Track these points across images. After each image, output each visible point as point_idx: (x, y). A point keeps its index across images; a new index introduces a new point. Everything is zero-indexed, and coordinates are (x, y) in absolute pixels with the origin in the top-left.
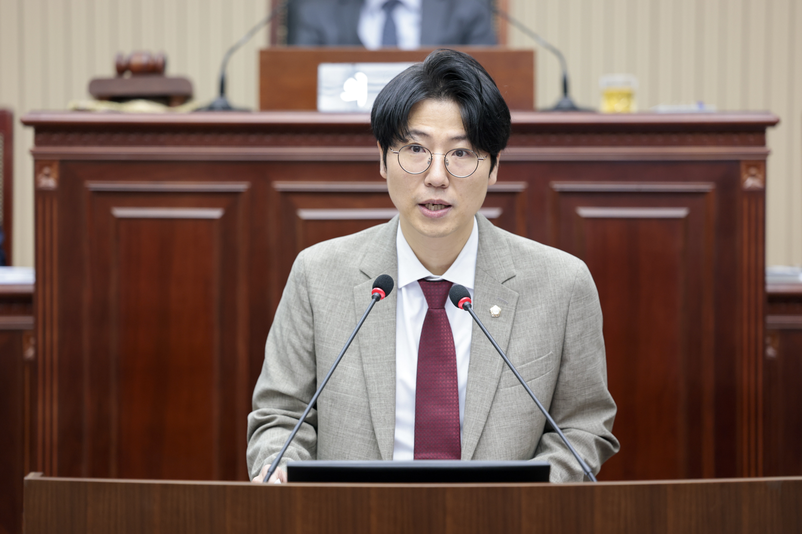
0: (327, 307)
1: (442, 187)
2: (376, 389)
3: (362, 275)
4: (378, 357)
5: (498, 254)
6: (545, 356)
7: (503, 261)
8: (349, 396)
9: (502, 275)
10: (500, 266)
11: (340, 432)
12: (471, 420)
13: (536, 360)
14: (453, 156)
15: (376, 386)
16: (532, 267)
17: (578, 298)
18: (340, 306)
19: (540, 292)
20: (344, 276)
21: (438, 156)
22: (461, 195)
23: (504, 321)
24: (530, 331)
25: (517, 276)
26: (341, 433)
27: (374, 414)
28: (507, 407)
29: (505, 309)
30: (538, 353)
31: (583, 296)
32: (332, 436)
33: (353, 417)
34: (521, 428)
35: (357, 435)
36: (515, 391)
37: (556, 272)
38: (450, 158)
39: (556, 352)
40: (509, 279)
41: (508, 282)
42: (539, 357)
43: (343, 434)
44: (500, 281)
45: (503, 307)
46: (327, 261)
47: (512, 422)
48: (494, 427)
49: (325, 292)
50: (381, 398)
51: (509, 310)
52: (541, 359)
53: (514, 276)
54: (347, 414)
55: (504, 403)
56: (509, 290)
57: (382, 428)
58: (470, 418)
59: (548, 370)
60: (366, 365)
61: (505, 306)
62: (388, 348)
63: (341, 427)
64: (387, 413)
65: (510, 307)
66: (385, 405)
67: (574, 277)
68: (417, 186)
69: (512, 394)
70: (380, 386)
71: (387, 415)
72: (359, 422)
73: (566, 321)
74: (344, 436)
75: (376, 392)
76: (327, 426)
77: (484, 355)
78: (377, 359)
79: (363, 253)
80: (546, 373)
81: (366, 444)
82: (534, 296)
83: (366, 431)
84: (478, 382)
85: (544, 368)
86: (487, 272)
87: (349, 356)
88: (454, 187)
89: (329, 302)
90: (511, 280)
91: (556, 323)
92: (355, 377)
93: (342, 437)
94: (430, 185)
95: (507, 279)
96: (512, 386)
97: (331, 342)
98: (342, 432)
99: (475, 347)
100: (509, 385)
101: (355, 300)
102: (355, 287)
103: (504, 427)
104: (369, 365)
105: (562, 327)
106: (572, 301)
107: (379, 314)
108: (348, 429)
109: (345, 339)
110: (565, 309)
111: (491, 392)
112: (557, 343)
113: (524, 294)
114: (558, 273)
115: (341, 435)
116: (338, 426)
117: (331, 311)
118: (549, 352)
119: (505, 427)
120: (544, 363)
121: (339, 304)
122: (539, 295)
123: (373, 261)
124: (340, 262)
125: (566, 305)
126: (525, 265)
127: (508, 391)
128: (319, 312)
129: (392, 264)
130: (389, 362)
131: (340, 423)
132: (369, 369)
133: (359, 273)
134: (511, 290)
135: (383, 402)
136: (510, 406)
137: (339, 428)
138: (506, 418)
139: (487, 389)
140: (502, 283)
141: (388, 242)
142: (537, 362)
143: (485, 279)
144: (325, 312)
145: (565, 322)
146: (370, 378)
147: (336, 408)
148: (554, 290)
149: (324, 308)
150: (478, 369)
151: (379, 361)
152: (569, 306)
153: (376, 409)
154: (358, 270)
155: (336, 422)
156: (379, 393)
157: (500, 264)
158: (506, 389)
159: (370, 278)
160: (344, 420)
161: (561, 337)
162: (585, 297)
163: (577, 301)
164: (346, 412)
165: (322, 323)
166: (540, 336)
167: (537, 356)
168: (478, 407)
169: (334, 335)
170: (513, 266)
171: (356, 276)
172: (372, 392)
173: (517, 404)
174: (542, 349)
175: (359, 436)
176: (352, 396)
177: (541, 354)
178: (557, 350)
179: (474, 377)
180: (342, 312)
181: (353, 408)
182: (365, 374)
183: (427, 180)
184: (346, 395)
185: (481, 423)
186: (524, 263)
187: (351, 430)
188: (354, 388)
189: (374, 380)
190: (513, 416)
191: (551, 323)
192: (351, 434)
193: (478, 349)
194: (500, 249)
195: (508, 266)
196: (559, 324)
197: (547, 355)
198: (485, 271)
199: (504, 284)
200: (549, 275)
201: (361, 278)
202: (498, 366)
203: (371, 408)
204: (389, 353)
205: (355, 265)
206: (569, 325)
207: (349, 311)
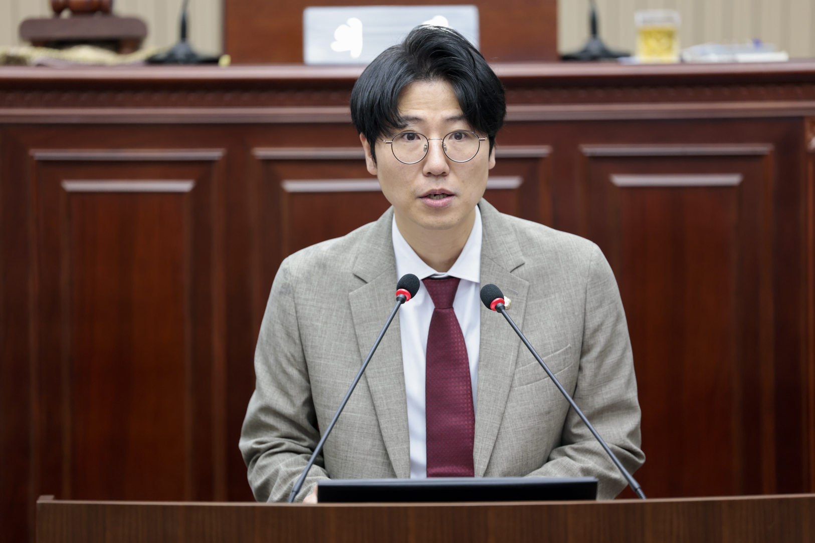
0: (321, 319)
1: (443, 175)
2: (385, 404)
3: (356, 279)
4: (384, 369)
5: (504, 241)
6: (563, 350)
7: (510, 248)
8: (357, 415)
9: (510, 263)
10: (507, 253)
11: (349, 455)
12: (485, 422)
13: (552, 355)
14: (451, 140)
15: (384, 401)
16: (541, 253)
17: (595, 283)
18: (335, 316)
19: (552, 280)
20: (336, 283)
21: (435, 142)
22: (463, 182)
23: (515, 313)
24: (544, 324)
25: (526, 264)
26: (350, 457)
27: (385, 432)
28: (523, 407)
29: (515, 300)
30: (554, 347)
31: (600, 281)
32: (340, 461)
33: (362, 438)
34: (538, 429)
35: (369, 457)
36: (531, 389)
37: (568, 257)
38: (448, 143)
39: (575, 345)
40: (517, 267)
41: (516, 270)
42: (556, 351)
43: (353, 457)
44: (508, 269)
45: (513, 298)
46: (315, 267)
47: (529, 423)
48: (510, 429)
49: (317, 302)
50: (391, 415)
51: (519, 301)
52: (558, 352)
53: (523, 264)
54: (355, 435)
55: (520, 403)
56: (519, 279)
57: (395, 448)
58: (484, 421)
59: (567, 365)
60: (371, 379)
61: (515, 296)
62: (394, 359)
63: (349, 450)
64: (399, 430)
65: (520, 298)
66: (397, 422)
67: (588, 261)
68: (415, 176)
69: (528, 392)
70: (389, 401)
71: (399, 432)
72: (369, 443)
73: (585, 309)
74: (355, 460)
75: (385, 408)
76: (334, 450)
77: (495, 351)
78: (382, 372)
79: (355, 255)
80: (564, 368)
81: (380, 467)
82: (546, 284)
83: (379, 452)
84: (490, 380)
85: (562, 363)
86: (494, 260)
87: (352, 371)
88: (455, 173)
89: (323, 313)
90: (520, 269)
91: (574, 313)
92: (360, 394)
93: (352, 461)
94: (429, 174)
95: (515, 267)
96: (528, 383)
97: (330, 357)
98: (352, 456)
99: (485, 342)
100: (524, 383)
101: (352, 308)
102: (350, 294)
103: (521, 429)
104: (375, 379)
105: (581, 316)
106: (589, 287)
107: (380, 321)
108: (358, 452)
109: (344, 352)
110: (582, 296)
111: (504, 392)
112: (575, 335)
113: (535, 283)
114: (570, 258)
115: (351, 459)
116: (346, 450)
117: (326, 323)
118: (566, 345)
119: (523, 429)
120: (562, 357)
121: (334, 314)
122: (551, 284)
123: (368, 263)
124: (330, 267)
125: (582, 291)
126: (533, 252)
127: (523, 389)
128: (313, 325)
129: (390, 265)
130: (396, 374)
131: (348, 446)
132: (375, 383)
133: (353, 277)
134: (521, 279)
135: (394, 419)
136: (527, 406)
137: (347, 451)
138: (523, 419)
139: (500, 388)
140: (511, 272)
141: (383, 241)
142: (554, 356)
143: (492, 268)
144: (319, 324)
145: (583, 311)
146: (377, 393)
147: (342, 430)
148: (568, 277)
149: (318, 320)
150: (489, 366)
151: (385, 374)
152: (586, 293)
153: (387, 427)
154: (351, 275)
155: (343, 445)
156: (389, 409)
157: (507, 251)
158: (522, 387)
159: (366, 283)
160: (353, 442)
161: (581, 328)
162: (603, 282)
163: (595, 287)
164: (355, 433)
165: (317, 338)
166: (556, 327)
167: (553, 350)
168: (491, 408)
169: (332, 349)
170: (521, 253)
171: (350, 281)
172: (380, 409)
173: (534, 404)
174: (558, 342)
175: (372, 458)
176: (359, 415)
177: (559, 348)
178: (577, 343)
179: (485, 375)
180: (338, 323)
181: (362, 428)
182: (371, 389)
183: (426, 169)
184: (353, 414)
185: (496, 425)
186: (532, 249)
187: (362, 452)
188: (360, 406)
189: (382, 395)
190: (530, 417)
191: (567, 313)
192: (362, 456)
193: (489, 345)
194: (506, 234)
195: (515, 253)
196: (576, 314)
197: (565, 348)
198: (492, 259)
199: (512, 272)
200: (561, 261)
201: (356, 283)
202: (511, 362)
203: (381, 427)
204: (395, 364)
205: (347, 269)
206: (588, 314)
207: (346, 321)
